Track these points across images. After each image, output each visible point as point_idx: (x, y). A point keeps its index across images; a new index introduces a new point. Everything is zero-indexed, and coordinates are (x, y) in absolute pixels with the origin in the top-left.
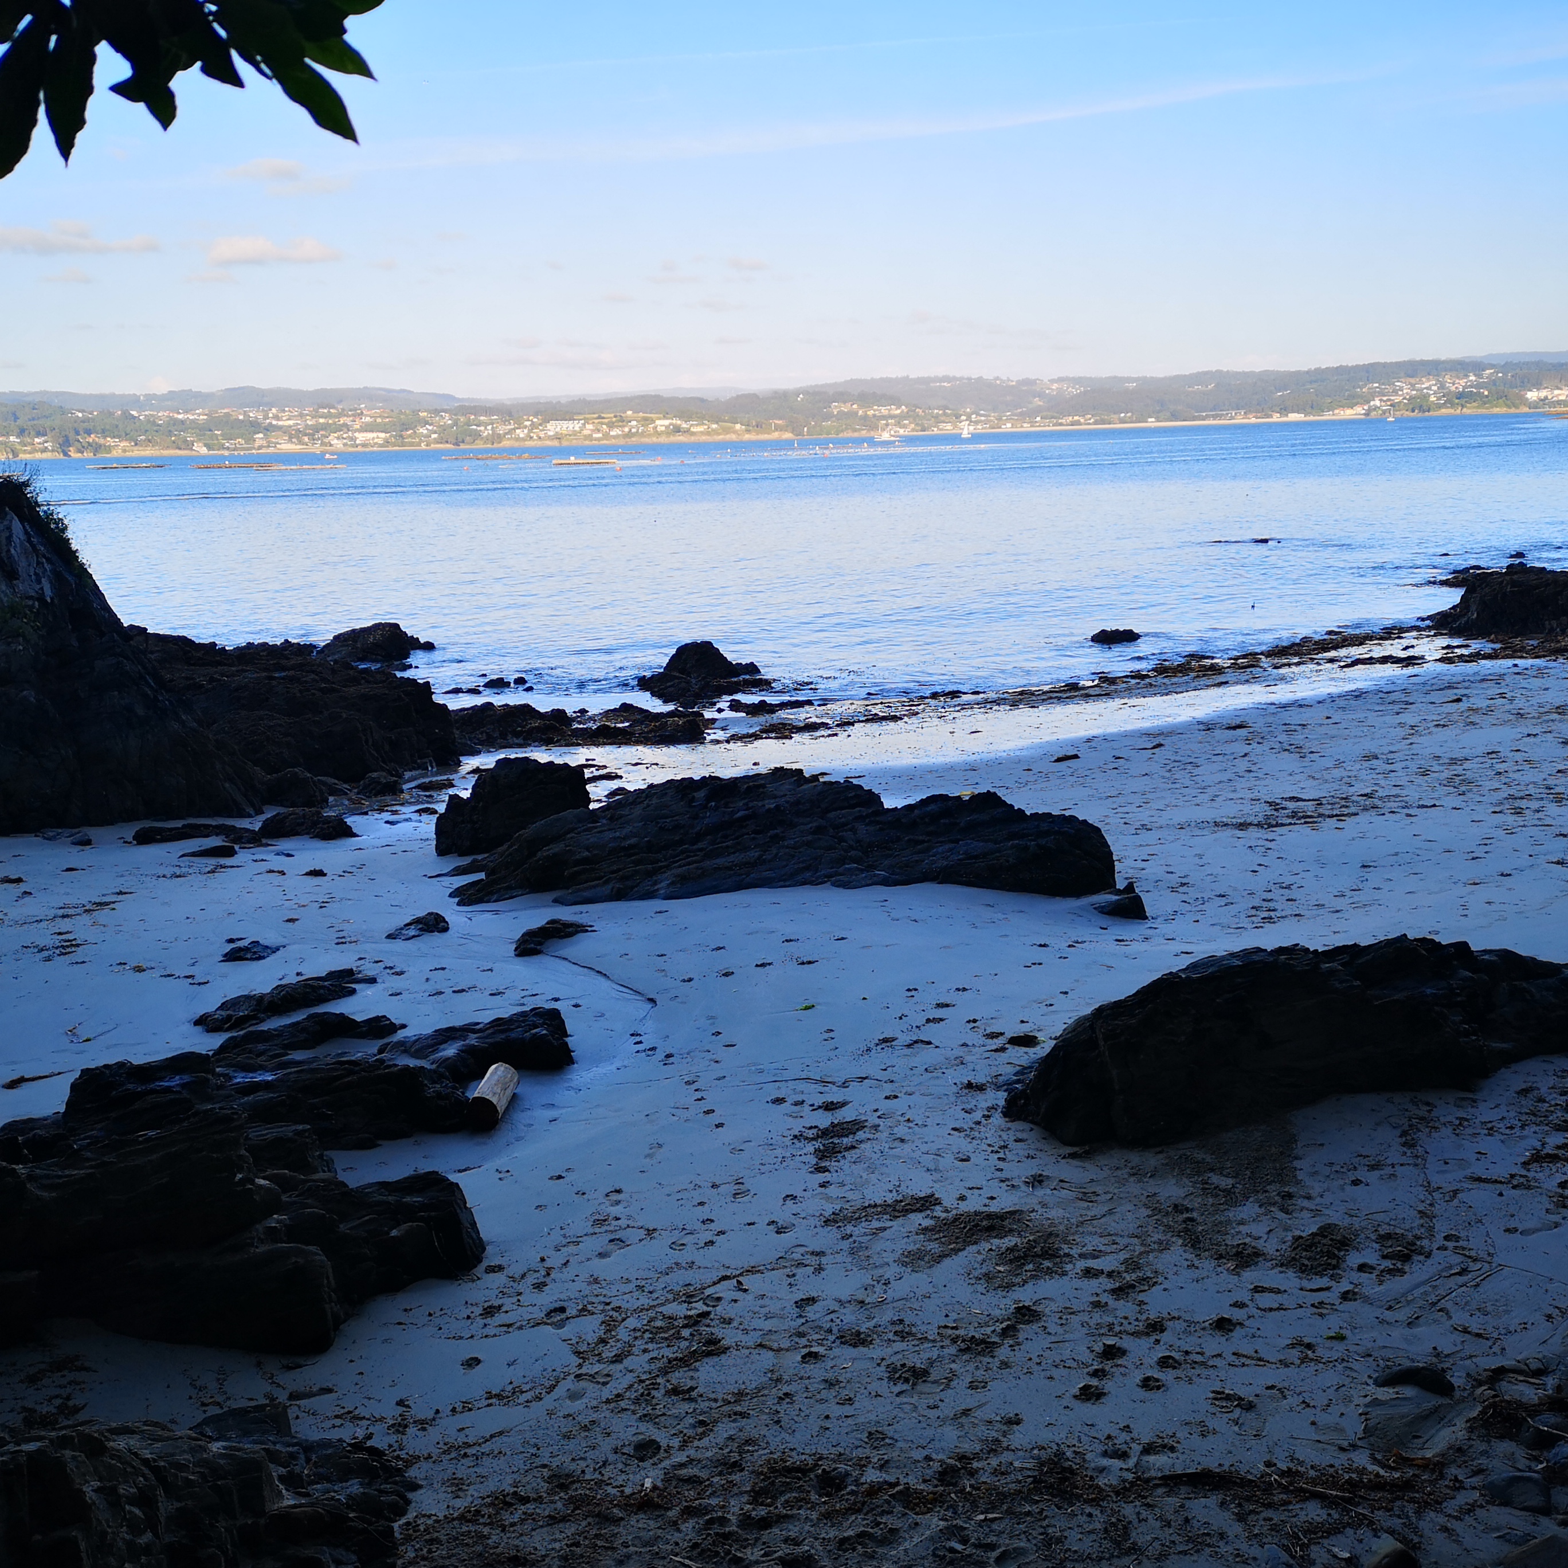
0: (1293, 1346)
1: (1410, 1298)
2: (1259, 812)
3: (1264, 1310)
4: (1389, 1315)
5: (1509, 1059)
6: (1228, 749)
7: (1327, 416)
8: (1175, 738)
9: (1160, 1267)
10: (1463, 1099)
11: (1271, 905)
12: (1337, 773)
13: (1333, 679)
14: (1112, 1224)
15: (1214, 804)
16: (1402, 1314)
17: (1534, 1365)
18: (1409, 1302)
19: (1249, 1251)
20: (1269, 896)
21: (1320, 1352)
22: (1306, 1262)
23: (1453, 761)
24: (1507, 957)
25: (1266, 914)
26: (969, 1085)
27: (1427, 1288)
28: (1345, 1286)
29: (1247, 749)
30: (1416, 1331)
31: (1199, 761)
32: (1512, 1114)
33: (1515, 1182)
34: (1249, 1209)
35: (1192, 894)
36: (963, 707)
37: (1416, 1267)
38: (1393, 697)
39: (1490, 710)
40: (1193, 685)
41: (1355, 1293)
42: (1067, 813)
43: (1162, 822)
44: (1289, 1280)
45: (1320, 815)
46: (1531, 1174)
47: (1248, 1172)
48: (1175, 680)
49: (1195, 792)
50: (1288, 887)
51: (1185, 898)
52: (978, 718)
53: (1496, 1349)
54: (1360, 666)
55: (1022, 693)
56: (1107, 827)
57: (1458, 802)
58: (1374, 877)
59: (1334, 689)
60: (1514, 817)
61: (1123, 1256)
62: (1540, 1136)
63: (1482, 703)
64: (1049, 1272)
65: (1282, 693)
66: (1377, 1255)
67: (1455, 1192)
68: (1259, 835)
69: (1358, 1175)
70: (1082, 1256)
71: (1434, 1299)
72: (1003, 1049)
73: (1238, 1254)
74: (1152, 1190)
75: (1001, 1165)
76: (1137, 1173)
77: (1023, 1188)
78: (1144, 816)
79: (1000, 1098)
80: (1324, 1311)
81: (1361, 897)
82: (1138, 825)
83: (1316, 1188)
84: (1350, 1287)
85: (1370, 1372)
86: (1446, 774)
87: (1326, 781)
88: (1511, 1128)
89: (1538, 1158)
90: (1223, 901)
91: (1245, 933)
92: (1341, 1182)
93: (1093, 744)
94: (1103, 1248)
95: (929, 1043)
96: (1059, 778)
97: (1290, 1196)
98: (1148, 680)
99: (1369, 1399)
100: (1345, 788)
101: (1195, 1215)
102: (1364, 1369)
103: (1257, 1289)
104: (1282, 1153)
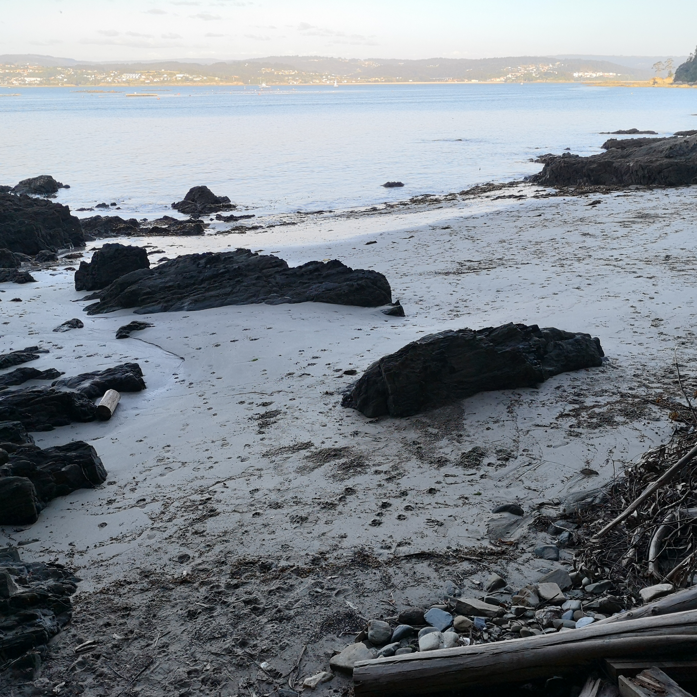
0: (460, 498)
1: (508, 476)
2: (454, 267)
3: (449, 484)
4: (499, 484)
5: (552, 374)
6: (442, 238)
7: (488, 82)
8: (419, 233)
9: (406, 468)
10: (533, 392)
11: (458, 309)
12: (488, 249)
13: (488, 206)
14: (386, 451)
15: (435, 264)
16: (504, 483)
17: (556, 501)
18: (507, 478)
19: (443, 460)
20: (457, 305)
21: (471, 500)
22: (466, 463)
23: (537, 243)
24: (553, 330)
25: (456, 313)
26: (327, 393)
27: (515, 472)
28: (482, 472)
29: (450, 238)
30: (510, 489)
31: (429, 244)
32: (552, 398)
33: (552, 426)
34: (444, 442)
35: (425, 304)
36: (325, 218)
37: (511, 463)
38: (513, 214)
39: (553, 220)
40: (427, 208)
41: (486, 475)
42: (370, 269)
43: (412, 272)
44: (459, 471)
45: (480, 268)
46: (558, 423)
47: (444, 426)
48: (419, 206)
49: (427, 258)
50: (465, 301)
51: (421, 306)
52: (332, 224)
53: (541, 495)
54: (500, 200)
55: (352, 212)
56: (389, 275)
57: (537, 261)
58: (502, 295)
59: (488, 210)
60: (561, 268)
61: (391, 464)
62: (563, 406)
63: (549, 217)
64: (360, 472)
65: (466, 212)
66: (496, 459)
67: (528, 431)
68: (454, 278)
69: (489, 426)
70: (374, 465)
71: (517, 476)
72: (341, 377)
73: (439, 461)
74: (404, 436)
75: (340, 427)
76: (398, 429)
77: (350, 437)
78: (404, 270)
79: (340, 398)
80: (473, 483)
81: (496, 305)
82: (402, 274)
83: (472, 432)
84: (484, 473)
85: (491, 507)
86: (534, 249)
87: (483, 253)
88: (552, 403)
89: (562, 416)
90: (437, 308)
91: (447, 322)
92: (482, 429)
93: (382, 236)
94: (382, 461)
95: (309, 375)
96: (368, 252)
97: (461, 436)
98: (407, 206)
99: (490, 519)
100: (491, 256)
101: (422, 445)
102: (489, 506)
103: (446, 476)
104: (458, 418)
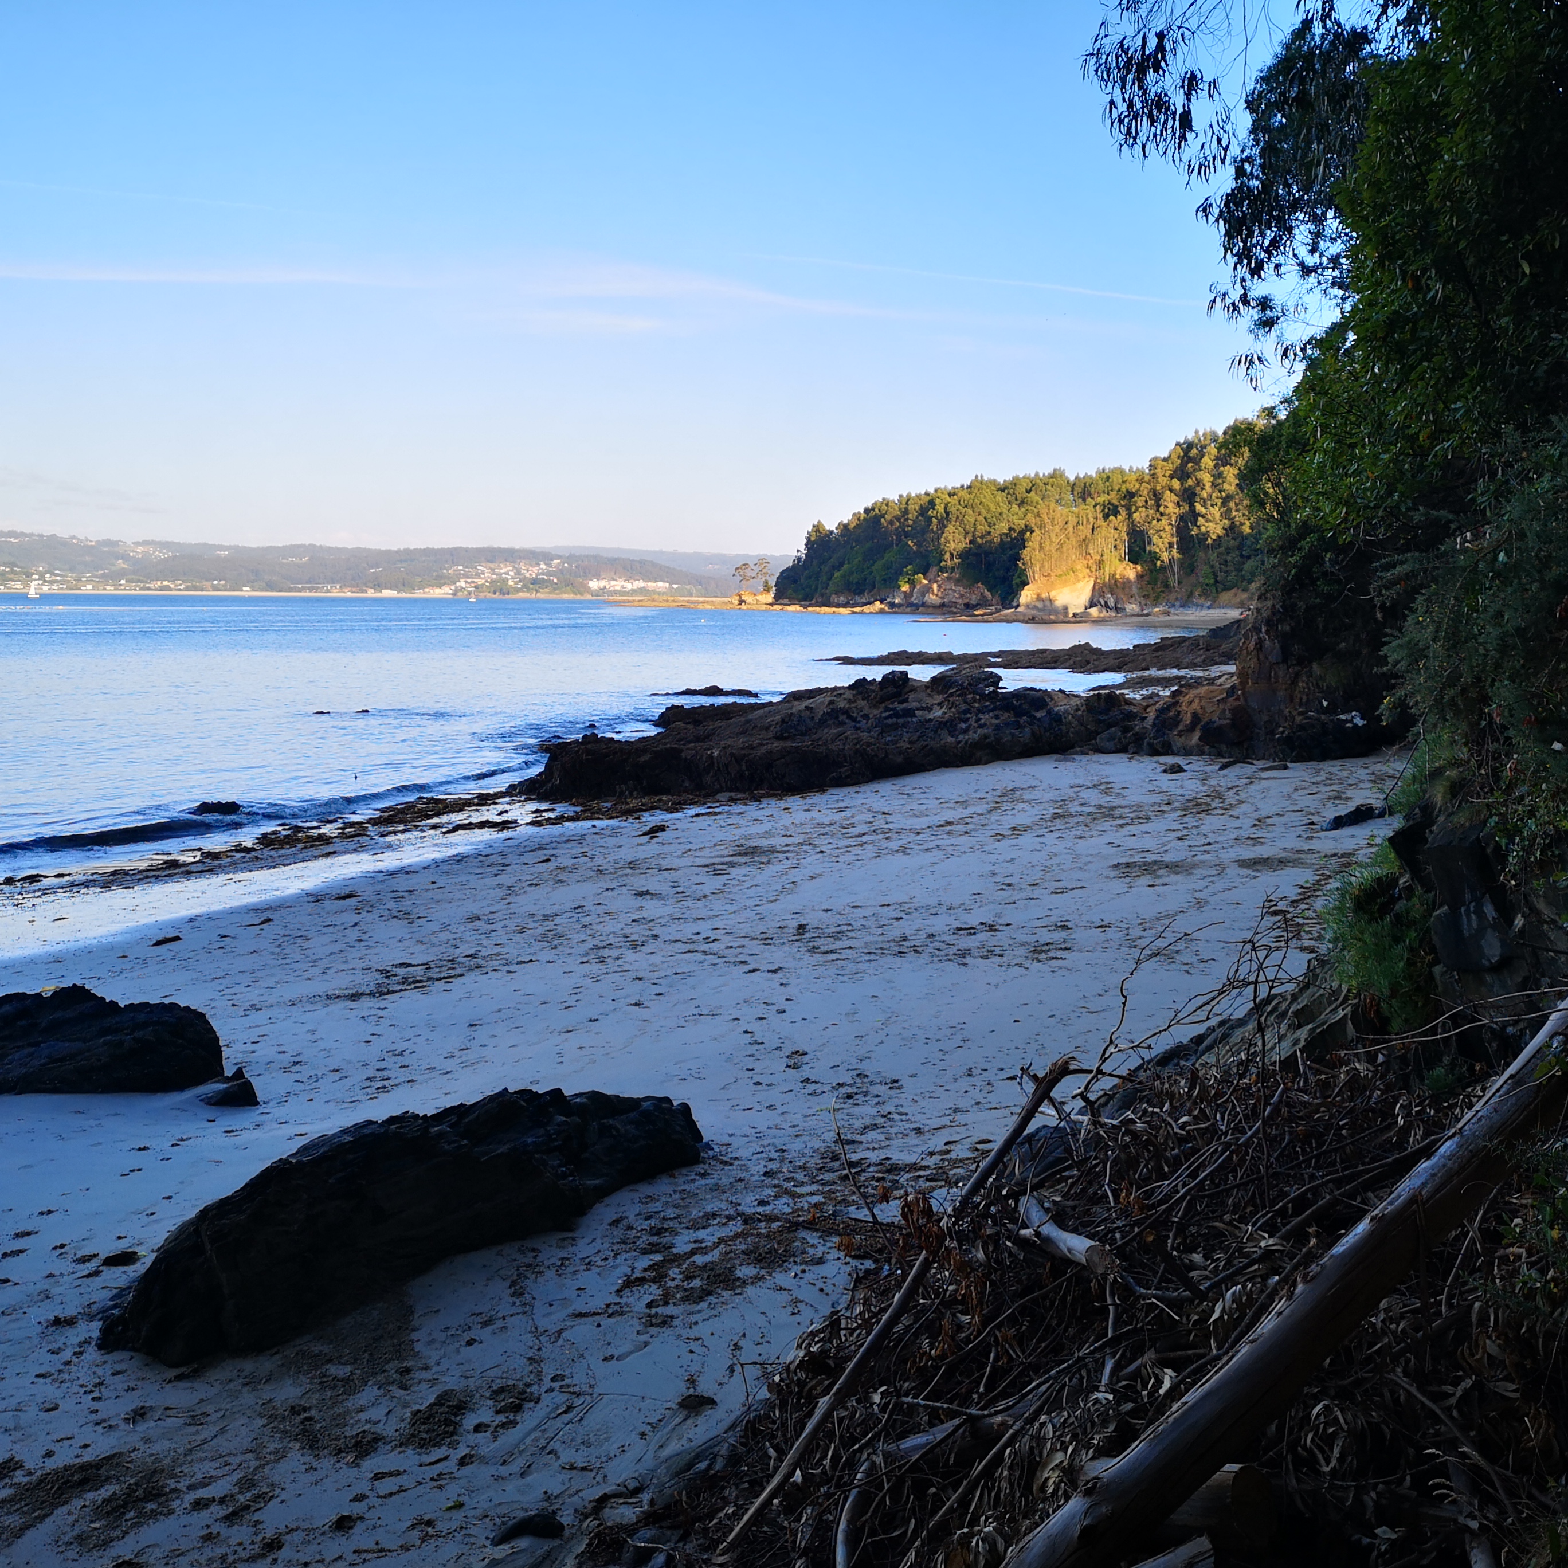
0: (413, 1527)
1: (522, 1447)
2: (370, 981)
3: (385, 1497)
4: (504, 1470)
5: (602, 1193)
6: (338, 919)
7: (419, 594)
8: (284, 912)
9: (276, 1479)
10: (564, 1239)
11: (385, 1074)
12: (444, 936)
13: (436, 845)
14: (223, 1444)
15: (325, 977)
16: (515, 1467)
17: (632, 1485)
18: (521, 1452)
19: (369, 1437)
20: (382, 1065)
21: (440, 1526)
22: (424, 1436)
23: (546, 918)
24: (595, 1096)
25: (380, 1084)
26: (57, 1322)
27: (538, 1434)
28: (463, 1451)
29: (356, 918)
30: (529, 1479)
31: (310, 935)
32: (606, 1245)
33: (610, 1311)
34: (369, 1393)
35: (306, 1072)
36: (45, 892)
37: (526, 1416)
38: (491, 859)
39: (575, 868)
40: (301, 856)
41: (472, 1456)
42: (167, 1001)
43: (272, 1000)
44: (408, 1459)
45: (429, 979)
46: (623, 1301)
47: (366, 1355)
48: (282, 852)
49: (305, 966)
50: (401, 1054)
51: (298, 1077)
52: (64, 903)
53: (599, 1478)
54: (460, 832)
55: (114, 873)
56: (213, 1011)
57: (550, 955)
58: (481, 1034)
59: (437, 854)
60: (599, 966)
61: (237, 1476)
62: (630, 1262)
63: (568, 862)
64: (154, 1515)
65: (389, 861)
66: (491, 1412)
67: (560, 1332)
68: (371, 1004)
69: (472, 1334)
70: (191, 1488)
71: (543, 1442)
72: (96, 1273)
73: (357, 1444)
74: (267, 1397)
75: (96, 1405)
76: (251, 1382)
77: (123, 1426)
78: (253, 996)
79: (96, 1326)
80: (443, 1482)
81: (470, 1056)
82: (247, 1006)
83: (432, 1355)
84: (467, 1451)
85: (488, 1533)
86: (541, 930)
87: (434, 945)
88: (606, 1259)
89: (629, 1283)
90: (338, 1075)
91: (360, 1106)
92: (457, 1345)
93: (196, 924)
94: (213, 1473)
95: (7, 1281)
96: (159, 962)
97: (408, 1371)
98: (253, 854)
99: (487, 1561)
100: (451, 950)
101: (313, 1413)
102: (482, 1532)
103: (378, 1477)
104: (400, 1328)
